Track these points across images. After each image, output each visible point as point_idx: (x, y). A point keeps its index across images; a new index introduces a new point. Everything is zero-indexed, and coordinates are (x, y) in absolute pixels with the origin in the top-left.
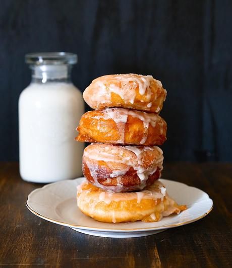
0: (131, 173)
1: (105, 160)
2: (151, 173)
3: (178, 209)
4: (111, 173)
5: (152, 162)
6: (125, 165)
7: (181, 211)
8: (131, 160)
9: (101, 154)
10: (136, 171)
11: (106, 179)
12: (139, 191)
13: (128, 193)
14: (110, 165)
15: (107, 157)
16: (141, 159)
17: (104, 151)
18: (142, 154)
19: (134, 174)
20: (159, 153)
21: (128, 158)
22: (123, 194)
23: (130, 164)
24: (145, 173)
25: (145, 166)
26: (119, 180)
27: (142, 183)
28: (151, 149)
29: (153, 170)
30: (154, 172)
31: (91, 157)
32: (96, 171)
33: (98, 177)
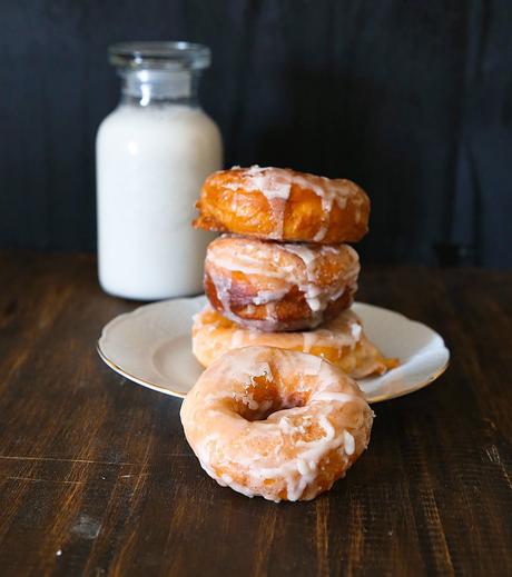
0: (294, 297)
1: (245, 270)
2: (333, 298)
3: (382, 366)
4: (256, 295)
5: (336, 277)
6: (282, 282)
7: (389, 369)
8: (294, 272)
9: (238, 260)
10: (303, 293)
11: (246, 306)
12: (308, 330)
13: (287, 335)
14: (253, 281)
15: (247, 265)
16: (314, 271)
17: (244, 252)
18: (317, 260)
19: (299, 299)
20: (351, 259)
21: (289, 268)
22: (277, 336)
23: (292, 279)
24: (321, 298)
25: (321, 284)
26: (269, 309)
27: (314, 315)
28: (335, 251)
29: (336, 292)
30: (339, 295)
31: (220, 263)
32: (228, 291)
33: (231, 301)
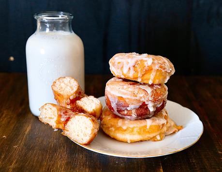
0: (144, 106)
1: (124, 96)
2: (159, 106)
3: (176, 129)
4: (128, 106)
5: (160, 98)
6: (139, 101)
7: (179, 130)
8: (144, 96)
9: (120, 91)
10: (147, 105)
11: (124, 110)
12: (148, 118)
13: (140, 121)
14: (127, 101)
15: (125, 94)
16: (152, 96)
17: (123, 88)
18: (152, 91)
19: (146, 107)
20: (165, 89)
21: (142, 95)
22: (136, 121)
23: (143, 100)
24: (154, 107)
25: (154, 101)
26: (134, 111)
27: (151, 113)
28: (159, 87)
29: (160, 103)
30: (161, 105)
31: (113, 92)
32: (116, 104)
33: (117, 108)
